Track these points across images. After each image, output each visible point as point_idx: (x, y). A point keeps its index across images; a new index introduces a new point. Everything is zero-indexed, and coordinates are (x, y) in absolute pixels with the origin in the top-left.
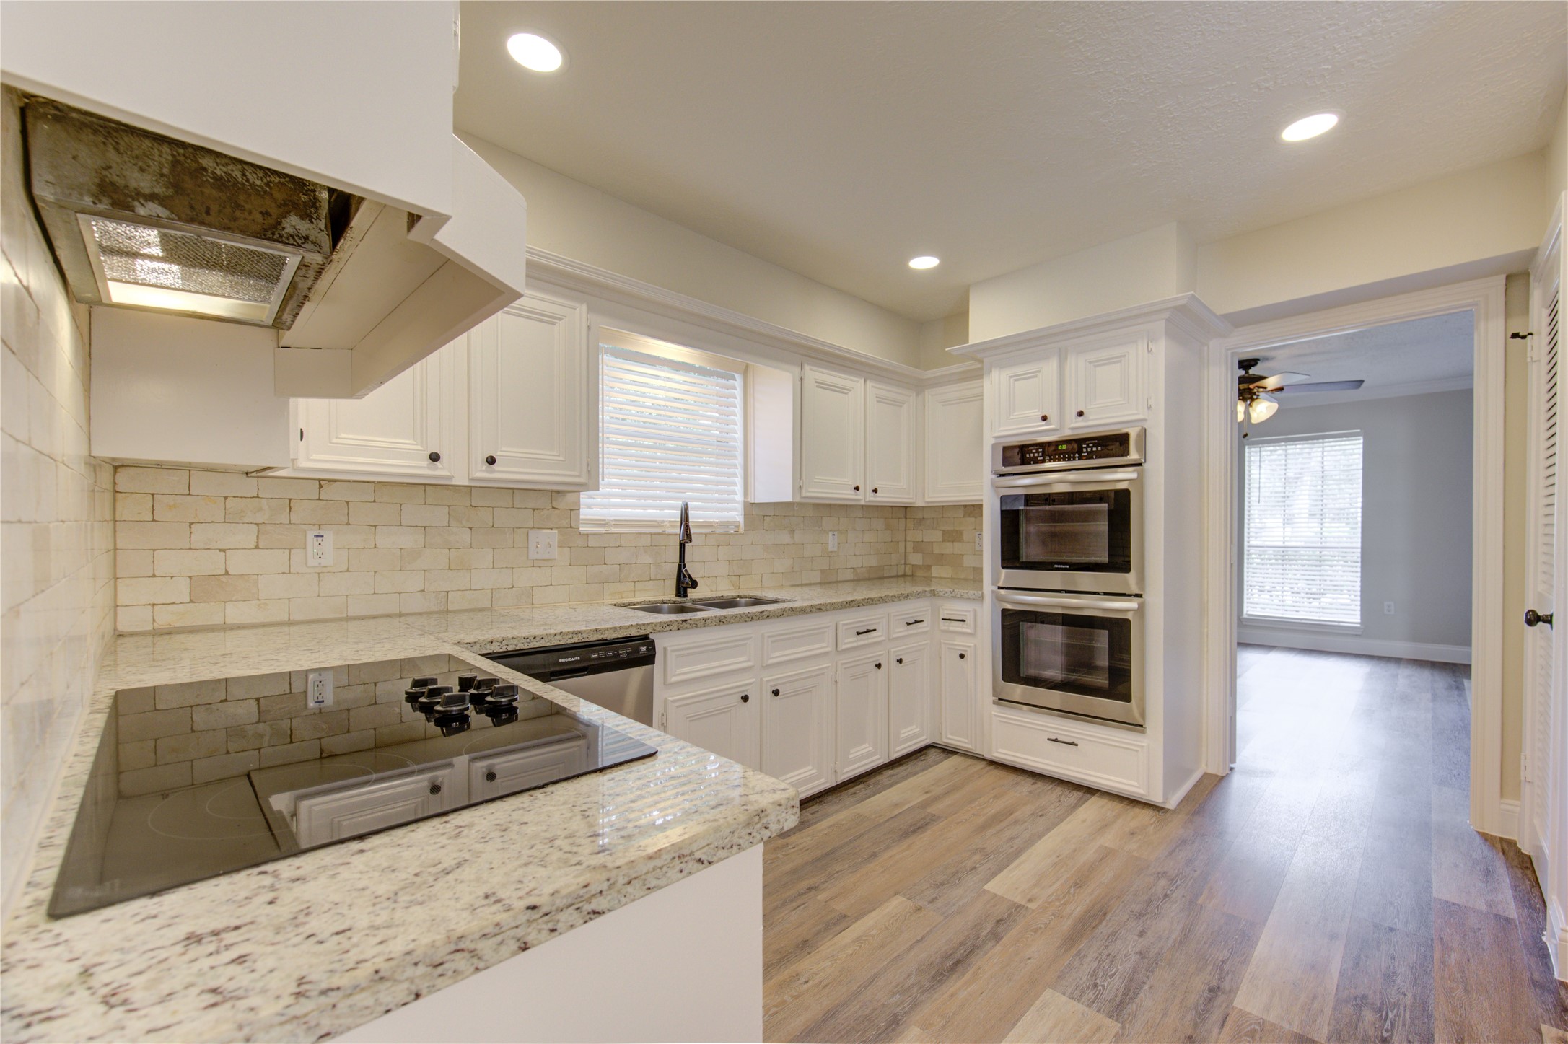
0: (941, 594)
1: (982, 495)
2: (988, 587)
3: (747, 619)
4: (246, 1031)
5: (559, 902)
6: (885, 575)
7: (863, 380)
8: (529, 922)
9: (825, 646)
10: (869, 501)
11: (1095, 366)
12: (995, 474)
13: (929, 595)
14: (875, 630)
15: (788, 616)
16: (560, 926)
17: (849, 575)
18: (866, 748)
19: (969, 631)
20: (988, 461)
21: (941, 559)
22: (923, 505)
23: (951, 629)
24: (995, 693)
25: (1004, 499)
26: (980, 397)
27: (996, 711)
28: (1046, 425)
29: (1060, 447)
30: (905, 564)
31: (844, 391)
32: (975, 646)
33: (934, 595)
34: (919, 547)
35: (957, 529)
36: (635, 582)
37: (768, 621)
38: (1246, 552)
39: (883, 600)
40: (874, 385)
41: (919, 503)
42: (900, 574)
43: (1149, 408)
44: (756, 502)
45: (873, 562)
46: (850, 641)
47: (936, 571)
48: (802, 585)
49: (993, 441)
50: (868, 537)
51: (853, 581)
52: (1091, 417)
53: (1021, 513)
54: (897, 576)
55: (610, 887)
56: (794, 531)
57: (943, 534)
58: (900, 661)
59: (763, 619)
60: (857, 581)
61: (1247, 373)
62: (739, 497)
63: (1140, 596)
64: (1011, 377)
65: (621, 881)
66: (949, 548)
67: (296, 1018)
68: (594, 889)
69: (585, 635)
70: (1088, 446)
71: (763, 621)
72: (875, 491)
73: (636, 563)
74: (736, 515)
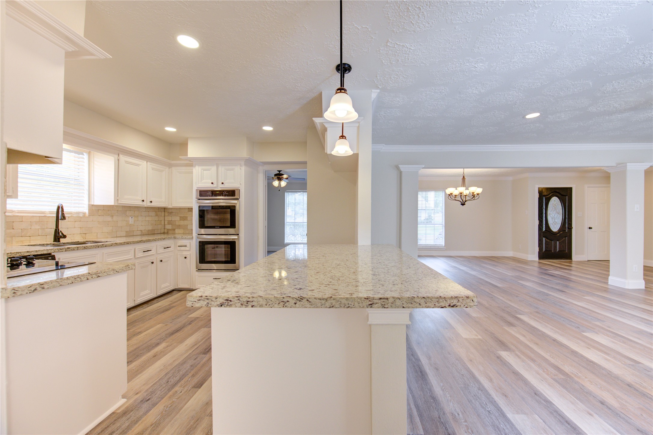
0: (178, 238)
1: (192, 205)
2: (195, 234)
3: (96, 247)
4: (51, 282)
5: (93, 273)
6: (155, 233)
7: (146, 162)
8: (89, 275)
9: (131, 256)
10: (148, 206)
11: (227, 170)
12: (197, 199)
13: (173, 238)
14: (151, 250)
15: (114, 246)
16: (93, 277)
17: (139, 233)
18: (147, 292)
19: (188, 249)
20: (195, 195)
21: (179, 227)
22: (172, 207)
23: (182, 249)
24: (197, 268)
25: (199, 207)
26: (192, 173)
27: (197, 273)
28: (213, 185)
29: (217, 192)
30: (164, 229)
31: (138, 165)
32: (190, 254)
33: (175, 238)
34: (170, 223)
35: (185, 216)
36: (30, 236)
37: (106, 248)
38: (285, 224)
39: (155, 240)
40: (150, 164)
41: (170, 207)
42: (162, 232)
43: (240, 184)
44: (95, 204)
45: (150, 228)
46: (141, 254)
47: (177, 231)
48: (117, 237)
49: (196, 188)
50: (147, 218)
51: (141, 235)
52: (226, 185)
53: (205, 211)
54: (161, 233)
55: (101, 272)
56: (113, 216)
57: (180, 218)
58: (161, 261)
59: (104, 247)
60: (142, 235)
61: (279, 172)
62: (86, 202)
63: (238, 234)
64: (202, 169)
65: (103, 272)
66: (182, 223)
67: (57, 282)
68: (98, 272)
69: (22, 254)
70: (225, 193)
71: (103, 248)
72: (151, 202)
73: (31, 229)
74: (85, 210)
